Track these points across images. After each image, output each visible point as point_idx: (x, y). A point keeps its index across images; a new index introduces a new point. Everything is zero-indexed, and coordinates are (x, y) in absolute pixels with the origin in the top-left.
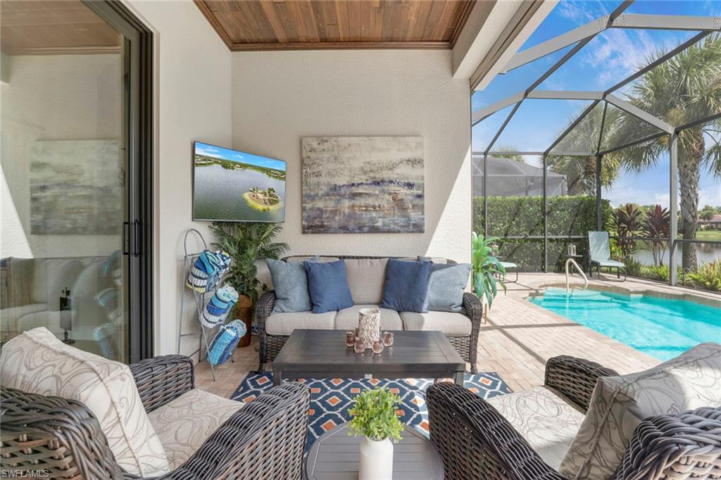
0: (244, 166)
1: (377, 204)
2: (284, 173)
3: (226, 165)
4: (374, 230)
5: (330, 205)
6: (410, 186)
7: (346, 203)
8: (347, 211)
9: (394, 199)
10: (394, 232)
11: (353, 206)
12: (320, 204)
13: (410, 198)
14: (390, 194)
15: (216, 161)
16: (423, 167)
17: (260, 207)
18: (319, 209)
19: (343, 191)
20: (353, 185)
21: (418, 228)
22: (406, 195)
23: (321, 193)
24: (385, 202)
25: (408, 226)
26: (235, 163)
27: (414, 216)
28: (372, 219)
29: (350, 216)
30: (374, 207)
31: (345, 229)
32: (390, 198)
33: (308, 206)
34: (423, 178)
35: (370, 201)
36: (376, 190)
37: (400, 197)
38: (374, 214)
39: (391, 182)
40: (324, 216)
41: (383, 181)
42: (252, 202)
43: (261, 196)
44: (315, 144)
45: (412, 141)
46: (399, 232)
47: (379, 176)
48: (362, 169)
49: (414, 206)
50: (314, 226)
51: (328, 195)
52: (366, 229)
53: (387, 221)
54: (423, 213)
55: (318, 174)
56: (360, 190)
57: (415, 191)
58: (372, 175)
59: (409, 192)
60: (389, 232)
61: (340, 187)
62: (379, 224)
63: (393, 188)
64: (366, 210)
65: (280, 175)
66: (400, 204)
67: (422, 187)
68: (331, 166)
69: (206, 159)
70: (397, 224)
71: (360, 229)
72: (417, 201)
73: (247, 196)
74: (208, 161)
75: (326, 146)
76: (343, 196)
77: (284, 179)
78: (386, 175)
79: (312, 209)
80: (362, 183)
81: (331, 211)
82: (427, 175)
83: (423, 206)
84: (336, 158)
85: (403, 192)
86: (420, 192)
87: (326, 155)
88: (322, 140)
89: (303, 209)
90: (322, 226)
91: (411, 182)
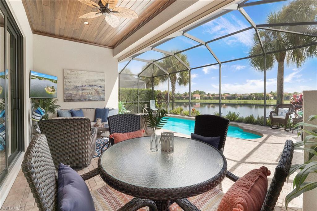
0: (45, 79)
1: (91, 92)
2: (57, 81)
3: (40, 78)
4: (90, 100)
5: (75, 92)
6: (101, 87)
7: (80, 92)
8: (80, 94)
9: (96, 91)
11: (83, 93)
12: (71, 92)
13: (101, 91)
14: (95, 89)
15: (37, 77)
16: (105, 82)
17: (50, 93)
18: (70, 94)
19: (79, 88)
20: (83, 86)
21: (103, 100)
22: (100, 90)
23: (71, 88)
24: (93, 91)
25: (100, 99)
26: (42, 78)
27: (102, 96)
28: (89, 97)
29: (81, 96)
30: (90, 93)
31: (80, 100)
32: (95, 90)
33: (66, 92)
34: (105, 85)
35: (88, 91)
36: (90, 88)
37: (98, 90)
38: (90, 95)
39: (95, 86)
40: (72, 96)
41: (92, 85)
42: (47, 91)
43: (50, 89)
44: (69, 72)
45: (102, 74)
46: (98, 101)
47: (91, 84)
48: (86, 81)
49: (102, 93)
50: (68, 99)
51: (74, 89)
52: (87, 100)
53: (94, 97)
54: (105, 95)
55: (70, 82)
56: (85, 88)
57: (102, 89)
58: (89, 83)
59: (101, 89)
60: (94, 101)
61: (78, 87)
62: (91, 98)
63: (95, 87)
64: (87, 94)
65: (56, 82)
66: (98, 92)
67: (104, 87)
68: (75, 80)
69: (34, 76)
70: (97, 98)
71: (85, 100)
72: (103, 92)
73: (46, 89)
74: (35, 77)
75: (73, 73)
76: (79, 89)
77: (57, 83)
78: (93, 83)
79: (68, 93)
80: (86, 86)
81: (75, 94)
83: (105, 93)
84: (77, 77)
85: (99, 89)
86: (104, 89)
87: (73, 76)
88: (72, 71)
89: (64, 93)
90: (72, 99)
91: (101, 86)
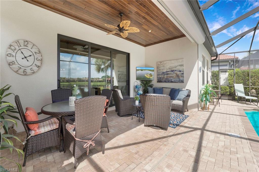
0: (145, 70)
1: (172, 76)
2: (154, 70)
3: (142, 70)
4: (172, 82)
5: (163, 76)
6: (180, 71)
7: (166, 76)
8: (166, 78)
9: (176, 75)
10: (176, 82)
11: (167, 76)
12: (160, 76)
13: (180, 74)
14: (175, 73)
15: (140, 70)
16: (183, 66)
17: (148, 77)
18: (160, 77)
19: (165, 73)
20: (167, 72)
21: (182, 82)
22: (179, 73)
23: (161, 74)
24: (174, 75)
25: (180, 81)
26: (143, 70)
27: (181, 78)
28: (171, 79)
29: (166, 79)
30: (172, 77)
31: (165, 82)
32: (175, 74)
33: (158, 77)
34: (183, 69)
35: (171, 75)
36: (172, 73)
37: (178, 74)
38: (172, 78)
39: (176, 71)
40: (161, 79)
41: (174, 71)
42: (146, 76)
43: (148, 75)
44: (159, 63)
45: (180, 60)
46: (177, 82)
47: (173, 69)
48: (169, 68)
49: (181, 76)
50: (159, 81)
51: (162, 74)
52: (170, 82)
53: (174, 80)
54: (183, 78)
55: (160, 70)
56: (169, 73)
57: (181, 73)
58: (171, 69)
59: (180, 73)
60: (175, 82)
61: (164, 72)
62: (173, 80)
63: (176, 72)
64: (170, 77)
65: (153, 71)
66: (178, 76)
67: (183, 71)
68: (162, 68)
70: (177, 81)
71: (169, 82)
72: (182, 75)
73: (146, 75)
74: (138, 70)
75: (161, 64)
76: (165, 74)
77: (154, 71)
78: (174, 69)
79: (159, 77)
80: (169, 71)
81: (163, 78)
82: (184, 68)
83: (183, 76)
84: (163, 66)
85: (178, 73)
86: (183, 73)
87: (162, 66)
88: (161, 62)
89: (157, 77)
90: (161, 81)
91: (181, 70)
